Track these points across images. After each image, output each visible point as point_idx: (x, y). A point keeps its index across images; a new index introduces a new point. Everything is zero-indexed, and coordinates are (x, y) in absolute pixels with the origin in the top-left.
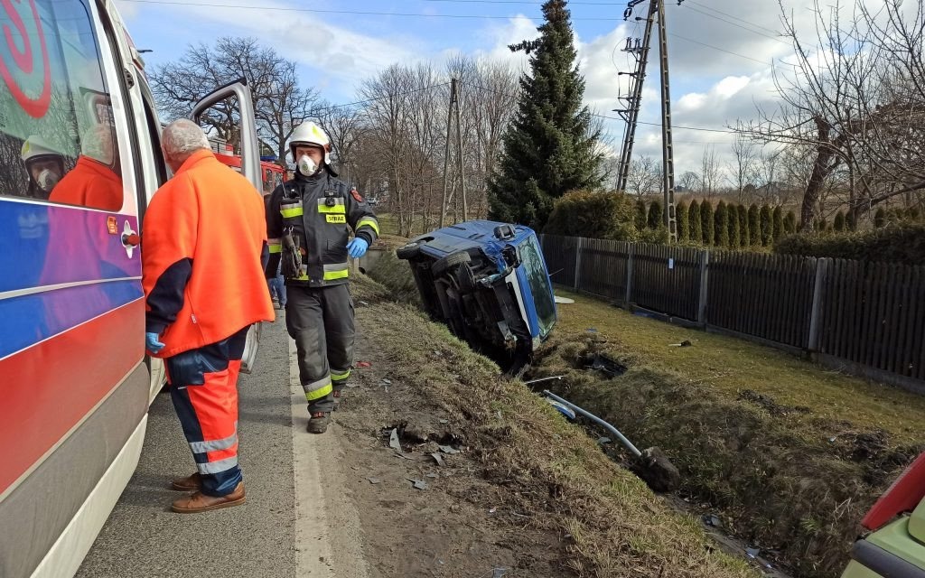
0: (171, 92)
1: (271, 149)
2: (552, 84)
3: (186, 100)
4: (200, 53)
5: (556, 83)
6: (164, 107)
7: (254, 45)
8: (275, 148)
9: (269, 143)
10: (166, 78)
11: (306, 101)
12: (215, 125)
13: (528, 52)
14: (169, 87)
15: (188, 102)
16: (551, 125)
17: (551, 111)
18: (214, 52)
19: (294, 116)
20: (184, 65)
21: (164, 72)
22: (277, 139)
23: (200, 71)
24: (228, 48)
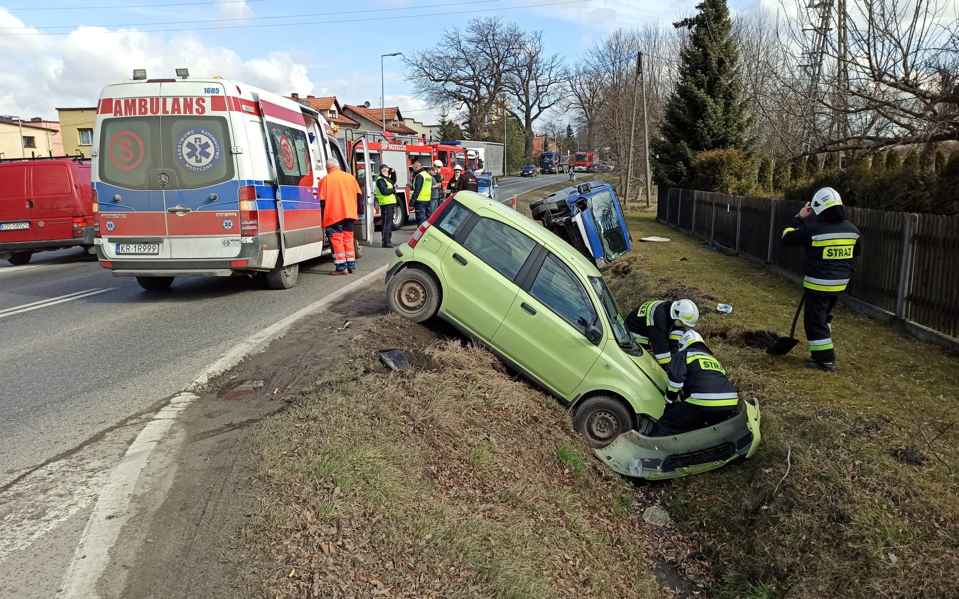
0: (429, 75)
1: (517, 117)
2: (706, 55)
3: (442, 80)
4: (453, 36)
5: (709, 54)
6: (424, 89)
7: (500, 23)
8: (522, 116)
9: (517, 112)
10: (425, 63)
11: (551, 68)
12: (465, 100)
13: (690, 28)
14: (427, 70)
15: (442, 82)
16: (701, 93)
17: (703, 80)
18: (466, 34)
19: (538, 84)
20: (440, 48)
21: (424, 58)
22: (524, 107)
23: (453, 53)
24: (478, 29)
